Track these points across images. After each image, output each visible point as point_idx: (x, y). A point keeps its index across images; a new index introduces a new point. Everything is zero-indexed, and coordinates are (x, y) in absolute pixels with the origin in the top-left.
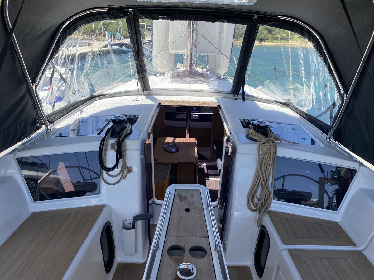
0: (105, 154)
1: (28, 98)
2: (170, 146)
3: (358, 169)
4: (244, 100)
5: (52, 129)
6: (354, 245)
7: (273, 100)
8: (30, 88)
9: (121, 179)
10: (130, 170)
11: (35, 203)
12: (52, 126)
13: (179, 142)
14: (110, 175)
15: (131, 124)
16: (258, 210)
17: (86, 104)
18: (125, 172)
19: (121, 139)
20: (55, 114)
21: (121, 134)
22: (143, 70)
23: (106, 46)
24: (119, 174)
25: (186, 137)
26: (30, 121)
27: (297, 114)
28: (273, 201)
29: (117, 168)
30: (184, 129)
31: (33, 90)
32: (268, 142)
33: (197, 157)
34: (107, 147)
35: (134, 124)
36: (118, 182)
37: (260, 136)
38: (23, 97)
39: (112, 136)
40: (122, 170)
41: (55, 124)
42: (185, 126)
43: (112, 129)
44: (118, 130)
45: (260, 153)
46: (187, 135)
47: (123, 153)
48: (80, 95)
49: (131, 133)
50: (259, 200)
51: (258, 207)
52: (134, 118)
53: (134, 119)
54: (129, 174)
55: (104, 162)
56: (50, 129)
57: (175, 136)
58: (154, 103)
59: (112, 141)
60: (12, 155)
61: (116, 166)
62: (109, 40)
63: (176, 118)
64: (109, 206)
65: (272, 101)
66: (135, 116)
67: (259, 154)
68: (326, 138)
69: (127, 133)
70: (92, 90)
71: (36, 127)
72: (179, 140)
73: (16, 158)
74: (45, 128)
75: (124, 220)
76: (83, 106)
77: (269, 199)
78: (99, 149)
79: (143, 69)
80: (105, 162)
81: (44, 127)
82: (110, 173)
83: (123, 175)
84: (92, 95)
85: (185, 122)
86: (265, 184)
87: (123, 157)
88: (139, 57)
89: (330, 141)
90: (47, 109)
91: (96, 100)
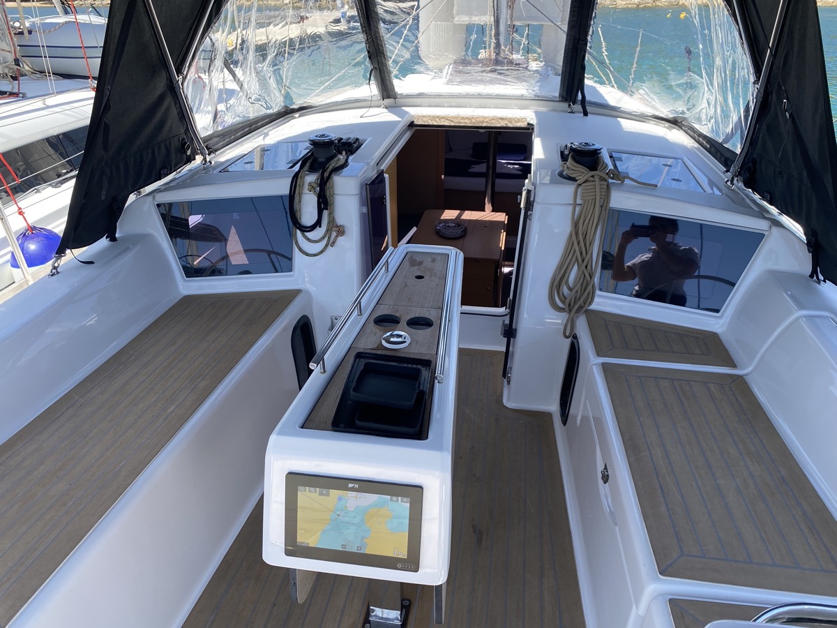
0: (300, 202)
1: (169, 100)
2: (449, 227)
3: (766, 233)
4: (586, 114)
5: (213, 163)
6: (732, 364)
7: (650, 115)
8: (174, 83)
9: (326, 246)
10: (341, 231)
11: (188, 280)
12: (214, 157)
13: (468, 218)
14: (308, 239)
15: (349, 153)
16: (567, 309)
17: (275, 124)
18: (334, 234)
19: (326, 175)
20: (218, 136)
21: (327, 166)
22: (380, 52)
23: (337, 21)
24: (323, 238)
25: (484, 211)
26: (175, 143)
27: (693, 141)
28: (598, 292)
29: (320, 227)
30: (484, 194)
31: (179, 84)
32: (592, 179)
33: (503, 249)
34: (302, 189)
35: (352, 154)
36: (322, 252)
37: (581, 170)
38: (161, 98)
39: (312, 170)
40: (329, 231)
41: (218, 155)
42: (484, 190)
43: (312, 158)
44: (323, 160)
45: (579, 201)
46: (488, 207)
47: (328, 199)
48: (262, 106)
49: (345, 165)
50: (570, 289)
51: (567, 302)
52: (355, 143)
53: (355, 145)
54: (340, 238)
55: (298, 215)
56: (210, 162)
57: (463, 208)
58: (400, 119)
59: (311, 178)
60: (150, 198)
61: (318, 223)
62: (343, 7)
63: (470, 170)
64: (308, 293)
65: (648, 116)
66: (357, 139)
67: (575, 205)
68: (726, 180)
69: (338, 165)
70: (287, 97)
71: (185, 156)
72: (469, 215)
73: (156, 203)
74: (202, 161)
75: (333, 318)
76: (270, 127)
77: (590, 287)
78: (288, 192)
79: (379, 49)
80: (300, 215)
81: (199, 158)
82: (307, 234)
83: (329, 238)
84: (286, 107)
85: (483, 180)
86: (583, 261)
87: (329, 207)
88: (369, 25)
89: (733, 184)
90: (203, 123)
91: (295, 118)
